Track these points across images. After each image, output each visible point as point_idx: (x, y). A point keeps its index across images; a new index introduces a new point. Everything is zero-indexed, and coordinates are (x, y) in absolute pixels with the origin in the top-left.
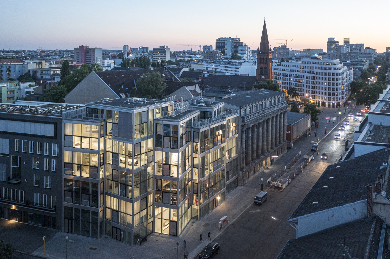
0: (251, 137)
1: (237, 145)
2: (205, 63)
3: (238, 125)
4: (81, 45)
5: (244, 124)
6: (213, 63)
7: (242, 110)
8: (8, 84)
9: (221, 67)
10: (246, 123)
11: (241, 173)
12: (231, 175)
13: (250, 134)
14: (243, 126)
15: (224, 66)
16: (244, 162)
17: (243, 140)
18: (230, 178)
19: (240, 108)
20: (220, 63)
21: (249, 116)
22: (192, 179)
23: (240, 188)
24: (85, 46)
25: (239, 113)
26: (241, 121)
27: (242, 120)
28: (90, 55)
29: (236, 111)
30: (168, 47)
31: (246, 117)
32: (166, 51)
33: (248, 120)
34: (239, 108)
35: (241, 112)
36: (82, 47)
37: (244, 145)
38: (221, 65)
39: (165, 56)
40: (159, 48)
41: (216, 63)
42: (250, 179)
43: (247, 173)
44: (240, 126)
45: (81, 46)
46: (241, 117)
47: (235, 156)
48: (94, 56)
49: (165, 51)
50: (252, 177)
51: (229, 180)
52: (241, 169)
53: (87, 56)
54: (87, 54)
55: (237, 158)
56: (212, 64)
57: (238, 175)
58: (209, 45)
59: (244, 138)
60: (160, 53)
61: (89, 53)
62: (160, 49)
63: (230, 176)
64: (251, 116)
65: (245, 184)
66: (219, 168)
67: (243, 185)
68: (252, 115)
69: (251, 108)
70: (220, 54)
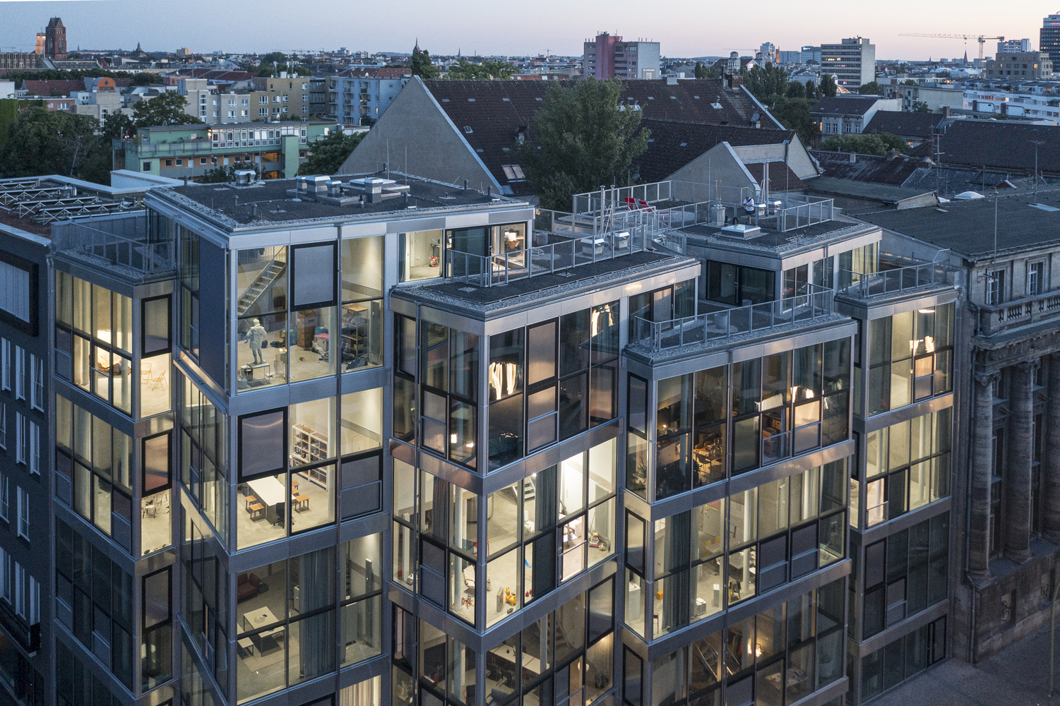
0: (1031, 415)
1: (945, 451)
2: (981, 90)
3: (951, 348)
4: (602, 31)
5: (984, 345)
6: (1008, 89)
7: (975, 274)
8: (305, 129)
9: (1035, 102)
10: (994, 341)
11: (962, 593)
12: (901, 602)
13: (1027, 398)
14: (981, 357)
15: (1045, 99)
16: (983, 543)
17: (980, 431)
18: (889, 620)
19: (965, 261)
20: (1030, 89)
21: (1019, 307)
22: (615, 624)
23: (954, 672)
24: (611, 35)
25: (956, 287)
26: (970, 331)
27: (972, 322)
28: (625, 62)
29: (945, 275)
30: (868, 40)
31: (1001, 312)
32: (863, 53)
33: (1010, 326)
34: (957, 262)
35: (974, 286)
36: (603, 38)
37: (985, 455)
38: (1034, 97)
39: (858, 69)
40: (840, 42)
41: (1017, 91)
42: (1018, 629)
43: (1006, 598)
44: (965, 356)
45: (600, 33)
46: (971, 311)
47: (930, 508)
48: (635, 63)
49: (859, 53)
50: (1038, 618)
51: (883, 627)
52: (965, 573)
53: (617, 65)
54: (617, 59)
55: (944, 517)
56: (1003, 93)
57: (947, 601)
58: (1019, 38)
59: (986, 418)
60: (842, 59)
61: (622, 55)
62: (844, 48)
63: (889, 608)
64: (1036, 308)
65: (988, 653)
66: (797, 577)
67: (974, 659)
68: (1041, 302)
69: (1041, 265)
70: (1044, 63)
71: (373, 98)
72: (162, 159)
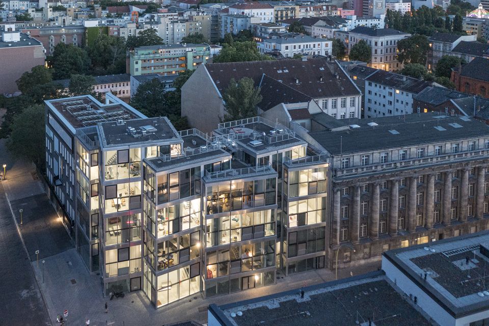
0: (359, 201)
1: (324, 209)
5: (334, 181)
7: (335, 159)
8: (196, 48)
10: (337, 180)
12: (305, 250)
13: (357, 196)
14: (334, 185)
18: (299, 254)
25: (328, 163)
34: (329, 155)
43: (347, 254)
44: (330, 183)
47: (316, 225)
50: (362, 261)
51: (297, 256)
55: (323, 228)
57: (324, 251)
59: (338, 201)
63: (299, 251)
64: (360, 170)
67: (332, 269)
71: (235, 25)
72: (142, 60)
